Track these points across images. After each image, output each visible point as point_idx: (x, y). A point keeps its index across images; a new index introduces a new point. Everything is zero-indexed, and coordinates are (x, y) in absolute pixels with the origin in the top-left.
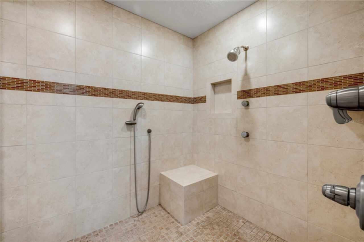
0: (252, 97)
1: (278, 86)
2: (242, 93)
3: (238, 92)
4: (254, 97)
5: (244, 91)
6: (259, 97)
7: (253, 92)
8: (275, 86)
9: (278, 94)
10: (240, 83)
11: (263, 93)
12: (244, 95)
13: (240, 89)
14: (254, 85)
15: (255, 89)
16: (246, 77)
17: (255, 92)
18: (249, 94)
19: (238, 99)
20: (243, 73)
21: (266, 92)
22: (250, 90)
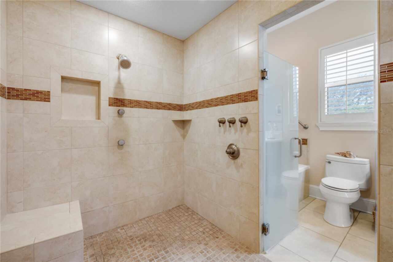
0: (126, 106)
1: (147, 102)
2: (115, 101)
3: (110, 98)
4: (128, 107)
5: (117, 99)
6: (133, 107)
7: (126, 102)
8: (145, 101)
9: (147, 108)
10: (112, 89)
11: (136, 104)
12: (117, 103)
13: (112, 96)
14: (128, 95)
15: (128, 100)
16: (119, 85)
17: (129, 103)
18: (123, 103)
19: (110, 105)
20: (116, 81)
21: (138, 104)
22: (124, 99)
